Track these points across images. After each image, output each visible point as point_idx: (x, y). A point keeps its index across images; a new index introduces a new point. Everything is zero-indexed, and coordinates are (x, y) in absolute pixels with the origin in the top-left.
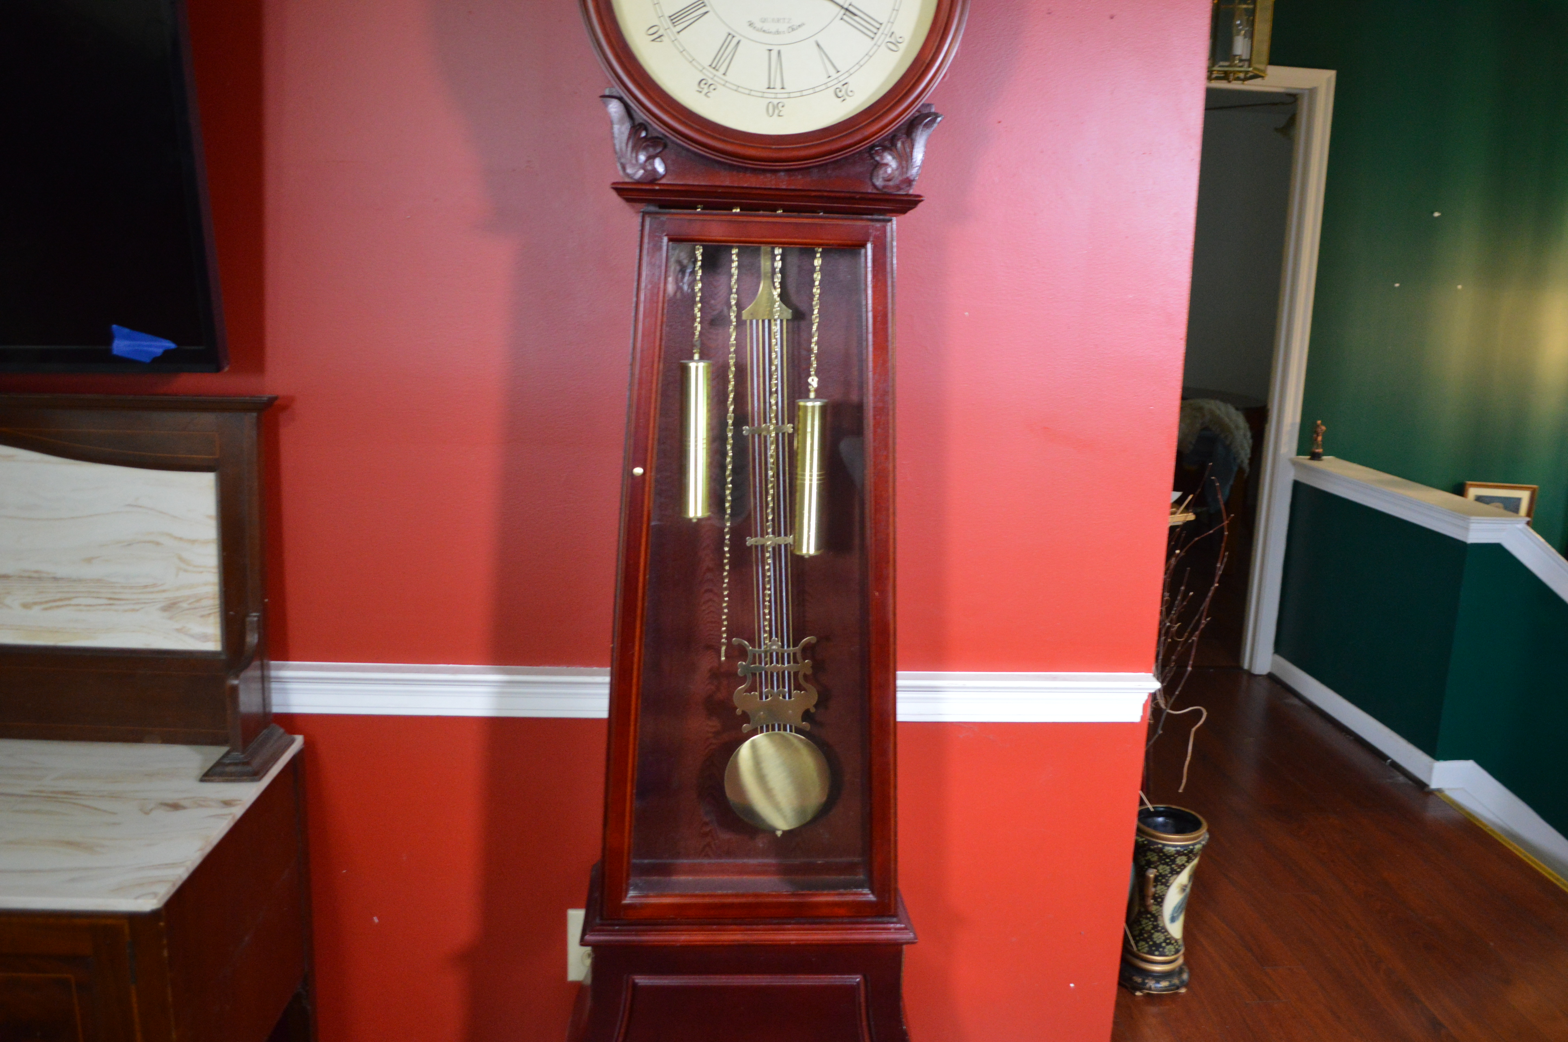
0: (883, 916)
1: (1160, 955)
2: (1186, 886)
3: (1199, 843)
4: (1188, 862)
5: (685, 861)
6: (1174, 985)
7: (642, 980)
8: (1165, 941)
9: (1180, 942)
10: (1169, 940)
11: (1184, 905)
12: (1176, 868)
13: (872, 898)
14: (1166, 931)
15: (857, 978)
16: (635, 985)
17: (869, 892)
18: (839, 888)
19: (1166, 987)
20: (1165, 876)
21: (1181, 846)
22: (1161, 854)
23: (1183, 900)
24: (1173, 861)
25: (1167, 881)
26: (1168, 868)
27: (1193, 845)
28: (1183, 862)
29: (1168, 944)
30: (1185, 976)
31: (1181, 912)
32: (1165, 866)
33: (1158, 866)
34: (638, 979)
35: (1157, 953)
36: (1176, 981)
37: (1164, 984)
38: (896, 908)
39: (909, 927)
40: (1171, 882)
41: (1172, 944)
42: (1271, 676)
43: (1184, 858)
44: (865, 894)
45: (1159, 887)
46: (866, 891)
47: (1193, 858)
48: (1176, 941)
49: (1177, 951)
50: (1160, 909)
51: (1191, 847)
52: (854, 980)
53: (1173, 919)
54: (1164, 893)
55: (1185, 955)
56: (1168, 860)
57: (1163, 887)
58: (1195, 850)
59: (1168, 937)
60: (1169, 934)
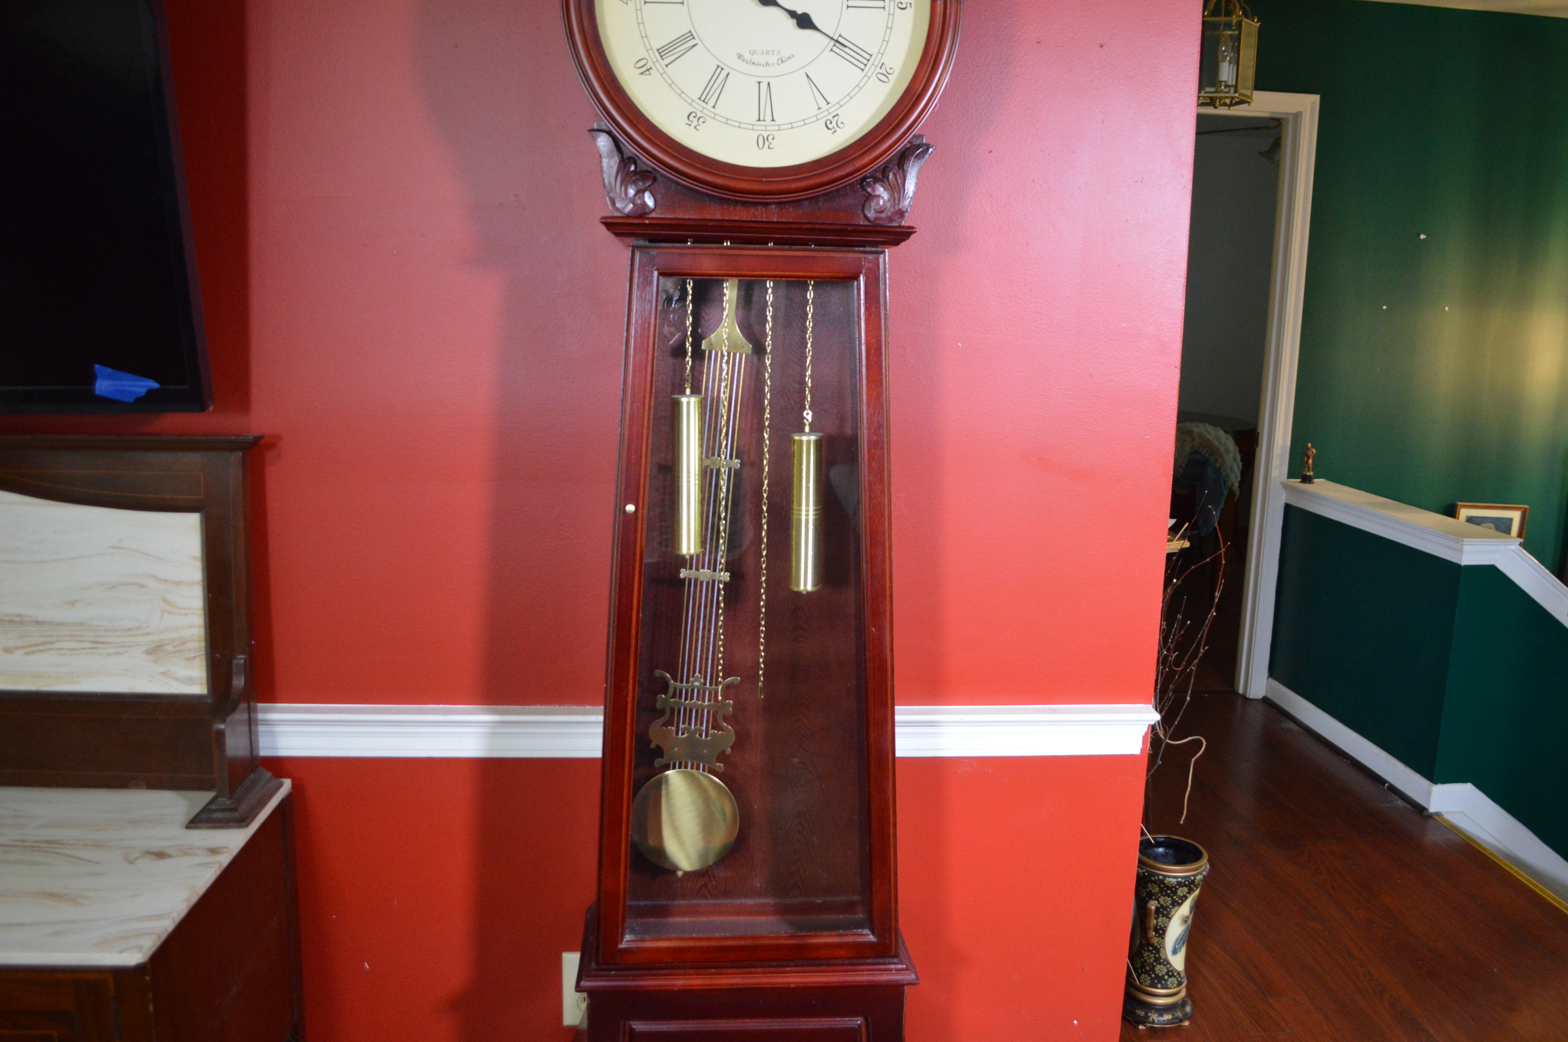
0: (883, 957)
1: (1162, 988)
2: (1187, 918)
3: (1201, 873)
4: (1189, 893)
5: (682, 902)
6: (1178, 1018)
7: (639, 1026)
8: (1167, 974)
9: (1183, 974)
10: (1171, 973)
11: (1186, 937)
12: (1177, 899)
13: (872, 938)
14: (1168, 963)
15: (858, 1021)
16: (632, 1031)
17: (870, 933)
18: (840, 929)
19: (1168, 1020)
20: (1167, 907)
21: (1182, 877)
22: (1162, 886)
23: (1185, 931)
24: (1175, 893)
25: (1169, 913)
26: (1169, 900)
27: (1194, 876)
28: (1185, 893)
29: (1170, 977)
30: (1188, 1009)
31: (1183, 944)
32: (1166, 898)
33: (1159, 897)
34: (635, 1024)
35: (1159, 986)
36: (1179, 1014)
37: (1167, 1017)
38: (897, 948)
39: (910, 967)
40: (1172, 913)
41: (1175, 977)
42: (1266, 701)
43: (1186, 890)
44: (866, 935)
45: (1160, 919)
46: (866, 931)
47: (1195, 889)
48: (1179, 973)
49: (1180, 984)
50: (1162, 941)
51: (1192, 878)
52: (856, 1023)
53: (1175, 952)
54: (1166, 925)
55: (1187, 987)
56: (1169, 892)
57: (1164, 918)
58: (1196, 881)
59: (1170, 969)
60: (1171, 965)
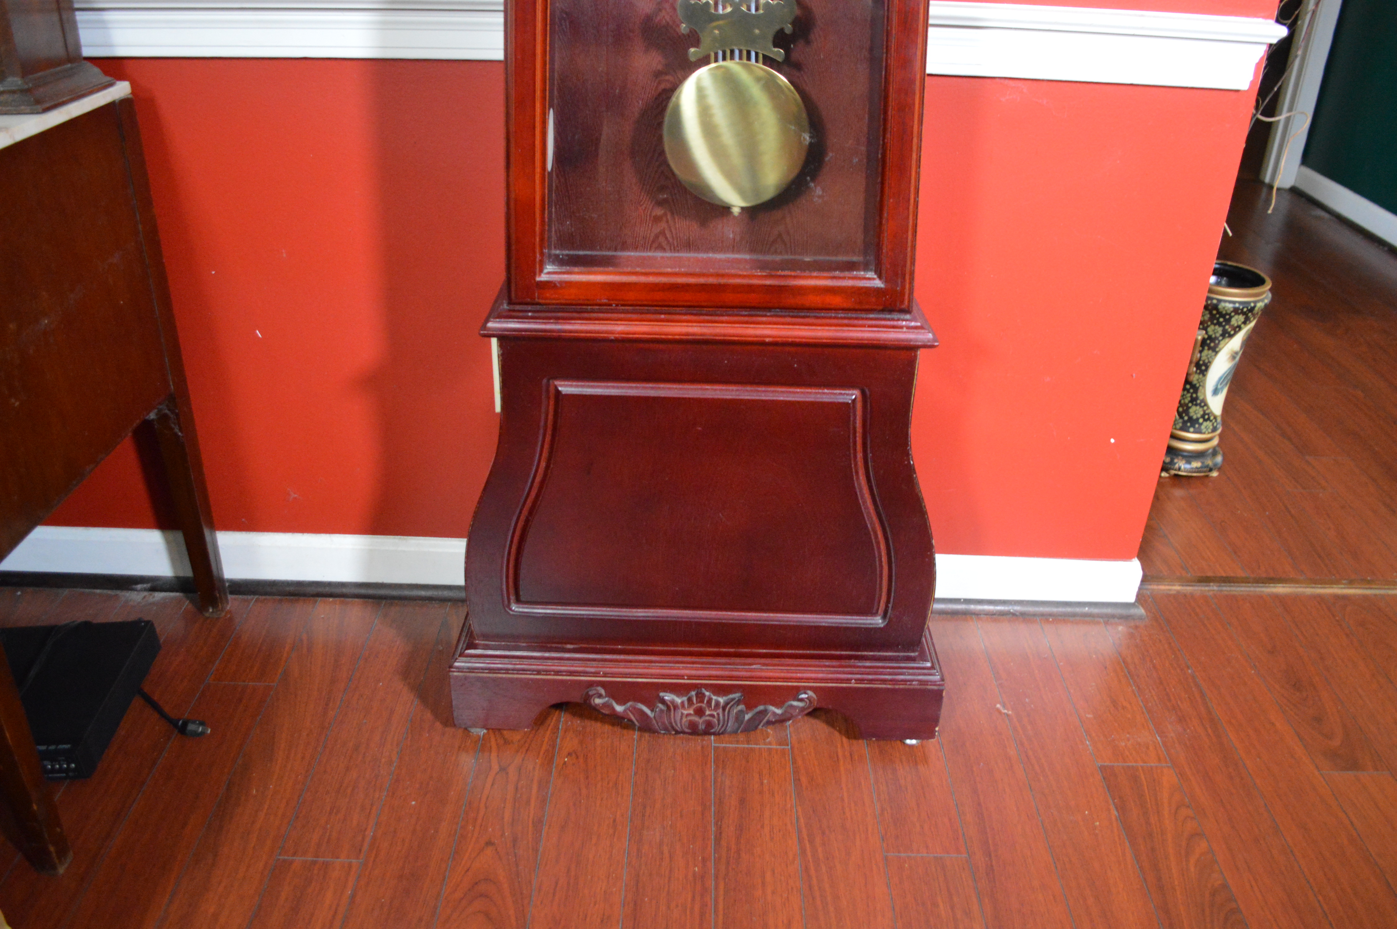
0: (891, 311)
1: (1194, 432)
2: (1236, 353)
3: (1262, 300)
4: (1245, 323)
5: (632, 254)
6: (1207, 466)
7: (567, 388)
8: (1203, 416)
9: (1219, 420)
10: (1207, 416)
11: (1230, 377)
12: (1229, 330)
13: (878, 284)
14: (1206, 405)
15: (852, 395)
16: (558, 392)
17: (875, 276)
18: (835, 270)
19: (1197, 468)
20: (1216, 338)
21: (1240, 303)
22: (1214, 312)
23: (1230, 369)
24: (1228, 321)
25: (1216, 346)
26: (1220, 330)
27: (1255, 302)
28: (1240, 323)
29: (1205, 420)
30: (1219, 459)
31: (1226, 384)
32: (1217, 327)
33: (1208, 326)
34: (561, 386)
35: (1192, 430)
36: (1209, 462)
37: (1196, 464)
38: (910, 301)
39: (926, 327)
40: (1220, 346)
41: (1211, 421)
42: (1294, 191)
43: (1242, 318)
44: (869, 279)
45: (1206, 352)
46: (871, 274)
47: (1252, 319)
48: (1215, 418)
49: (1214, 429)
50: (1203, 378)
51: (1252, 305)
52: (850, 397)
53: (1216, 392)
54: (1210, 360)
55: (1221, 436)
56: (1221, 320)
57: (1210, 352)
58: (1256, 309)
59: (1207, 412)
60: (1208, 408)
